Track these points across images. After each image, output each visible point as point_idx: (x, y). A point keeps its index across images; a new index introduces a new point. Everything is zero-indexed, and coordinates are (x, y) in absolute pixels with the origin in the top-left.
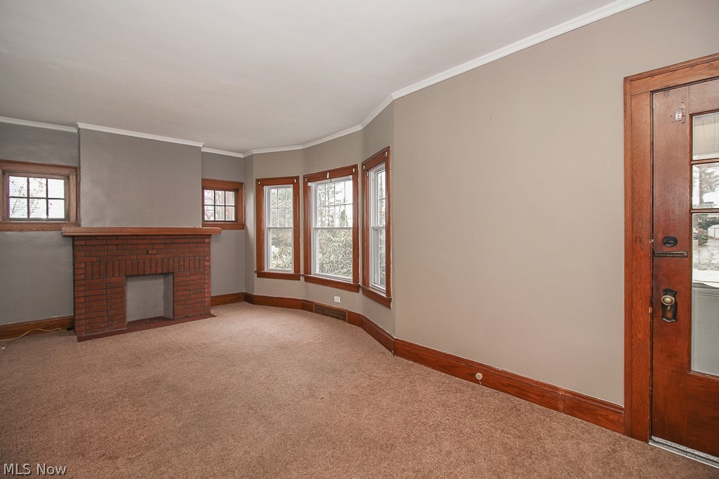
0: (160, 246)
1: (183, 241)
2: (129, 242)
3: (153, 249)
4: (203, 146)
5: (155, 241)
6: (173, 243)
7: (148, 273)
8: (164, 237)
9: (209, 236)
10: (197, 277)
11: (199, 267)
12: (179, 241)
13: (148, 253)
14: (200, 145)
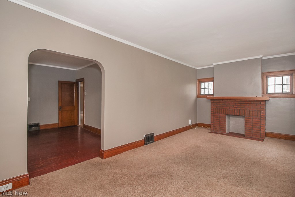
0: (239, 104)
1: (249, 102)
2: (226, 102)
3: (236, 105)
4: (263, 57)
5: (236, 102)
6: (244, 103)
7: (234, 114)
8: (240, 101)
9: (265, 101)
10: (256, 120)
11: (258, 116)
12: (247, 102)
13: (233, 107)
14: (261, 56)
